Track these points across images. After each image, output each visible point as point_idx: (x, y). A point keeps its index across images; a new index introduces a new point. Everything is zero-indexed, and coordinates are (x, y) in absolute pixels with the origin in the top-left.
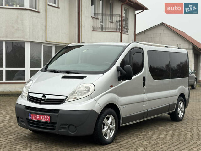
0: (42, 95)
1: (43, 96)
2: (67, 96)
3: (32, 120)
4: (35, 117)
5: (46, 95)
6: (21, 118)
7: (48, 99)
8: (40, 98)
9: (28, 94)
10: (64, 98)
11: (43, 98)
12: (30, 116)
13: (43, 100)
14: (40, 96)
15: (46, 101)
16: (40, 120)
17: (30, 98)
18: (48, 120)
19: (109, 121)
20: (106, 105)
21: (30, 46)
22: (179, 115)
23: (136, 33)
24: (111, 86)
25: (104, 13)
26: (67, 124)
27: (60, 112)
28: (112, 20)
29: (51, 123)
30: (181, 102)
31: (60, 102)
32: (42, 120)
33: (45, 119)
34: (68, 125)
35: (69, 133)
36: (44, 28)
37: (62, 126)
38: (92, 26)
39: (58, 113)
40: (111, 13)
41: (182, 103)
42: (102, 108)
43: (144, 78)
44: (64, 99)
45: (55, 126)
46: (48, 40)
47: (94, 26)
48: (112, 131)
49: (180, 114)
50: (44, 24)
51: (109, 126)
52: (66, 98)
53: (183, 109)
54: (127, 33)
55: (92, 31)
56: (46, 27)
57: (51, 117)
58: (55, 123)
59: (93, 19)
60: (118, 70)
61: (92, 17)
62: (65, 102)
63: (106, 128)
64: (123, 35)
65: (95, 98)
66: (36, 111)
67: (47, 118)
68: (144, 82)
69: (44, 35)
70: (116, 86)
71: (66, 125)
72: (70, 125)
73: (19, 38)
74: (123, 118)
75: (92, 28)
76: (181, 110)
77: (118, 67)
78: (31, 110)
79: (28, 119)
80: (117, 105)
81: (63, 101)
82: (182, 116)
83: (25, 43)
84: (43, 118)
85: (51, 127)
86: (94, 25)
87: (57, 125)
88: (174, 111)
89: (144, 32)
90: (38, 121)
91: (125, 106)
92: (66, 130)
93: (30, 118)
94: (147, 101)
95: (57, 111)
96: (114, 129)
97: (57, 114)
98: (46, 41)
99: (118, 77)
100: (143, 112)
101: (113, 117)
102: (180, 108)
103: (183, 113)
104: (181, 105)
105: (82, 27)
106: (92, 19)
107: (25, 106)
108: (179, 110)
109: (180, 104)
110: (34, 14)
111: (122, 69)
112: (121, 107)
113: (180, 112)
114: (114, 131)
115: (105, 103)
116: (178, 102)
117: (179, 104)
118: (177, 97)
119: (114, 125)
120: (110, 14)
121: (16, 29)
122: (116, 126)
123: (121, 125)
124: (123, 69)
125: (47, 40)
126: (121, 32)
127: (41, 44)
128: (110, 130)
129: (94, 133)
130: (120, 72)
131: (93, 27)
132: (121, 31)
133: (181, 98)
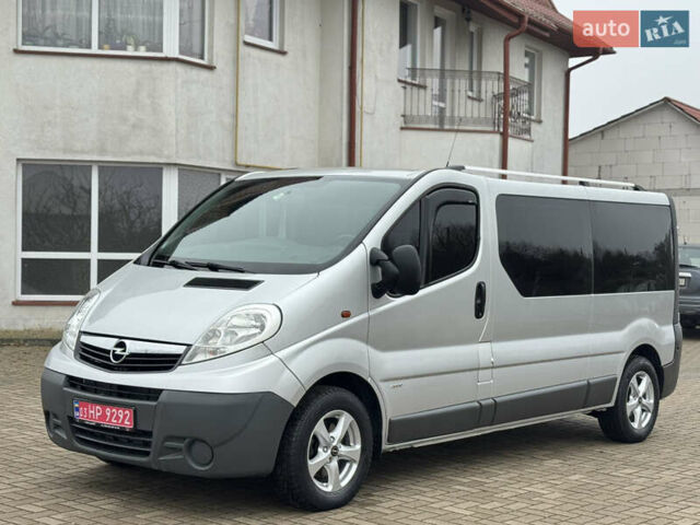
0: (116, 341)
1: (118, 345)
2: (189, 346)
3: (82, 423)
4: (91, 412)
5: (127, 342)
6: (56, 416)
7: (132, 355)
8: (108, 352)
9: (79, 337)
10: (180, 350)
11: (119, 351)
12: (77, 409)
13: (117, 357)
14: (109, 344)
15: (124, 362)
16: (105, 424)
17: (84, 351)
18: (128, 424)
19: (338, 432)
20: (322, 376)
21: (179, 181)
22: (633, 421)
23: (570, 136)
24: (346, 315)
25: (448, 67)
26: (184, 439)
27: (162, 397)
28: (480, 92)
29: (136, 432)
30: (643, 376)
31: (166, 363)
32: (110, 421)
33: (117, 418)
34: (187, 441)
35: (190, 467)
36: (228, 120)
37: (168, 444)
38: (402, 112)
39: (156, 399)
40: (475, 68)
41: (646, 380)
42: (308, 388)
43: (481, 291)
44: (179, 356)
45: (147, 444)
46: (243, 160)
47: (408, 113)
48: (348, 465)
49: (637, 418)
50: (230, 107)
51: (335, 448)
52: (186, 352)
53: (652, 401)
54: (527, 137)
55: (402, 129)
56: (236, 116)
57: (135, 412)
58: (149, 434)
59: (405, 88)
60: (374, 261)
61: (399, 81)
62: (180, 365)
63: (323, 455)
64: (511, 142)
65: (282, 354)
66: (96, 392)
67: (125, 416)
68: (479, 301)
69: (228, 143)
70: (365, 316)
71: (182, 439)
72: (193, 441)
73: (141, 153)
74: (391, 422)
75: (402, 118)
76: (640, 402)
77: (373, 252)
78: (83, 389)
79: (72, 419)
80: (369, 380)
81: (175, 362)
82: (644, 425)
83: (162, 169)
84: (112, 414)
85: (139, 445)
86: (408, 109)
87: (154, 440)
88: (611, 404)
89: (602, 132)
90: (97, 427)
91: (400, 383)
92: (180, 457)
93: (76, 414)
94: (493, 368)
95: (152, 394)
96: (358, 460)
97: (154, 403)
98: (237, 165)
99: (373, 286)
100: (477, 404)
101: (351, 419)
102: (636, 395)
103: (650, 415)
104: (644, 385)
105: (365, 117)
106: (402, 91)
107: (63, 377)
108: (632, 402)
109: (639, 381)
110: (194, 73)
111: (386, 257)
112: (382, 385)
113: (638, 410)
114: (355, 467)
115: (321, 371)
116: (626, 376)
117: (634, 380)
118: (623, 358)
119: (358, 447)
120: (471, 72)
121: (134, 126)
122: (363, 449)
123: (385, 446)
124: (391, 259)
125: (239, 162)
126: (501, 134)
127: (219, 175)
128: (342, 464)
129: (275, 468)
130: (380, 269)
131: (404, 116)
132: (501, 130)
133: (643, 361)
